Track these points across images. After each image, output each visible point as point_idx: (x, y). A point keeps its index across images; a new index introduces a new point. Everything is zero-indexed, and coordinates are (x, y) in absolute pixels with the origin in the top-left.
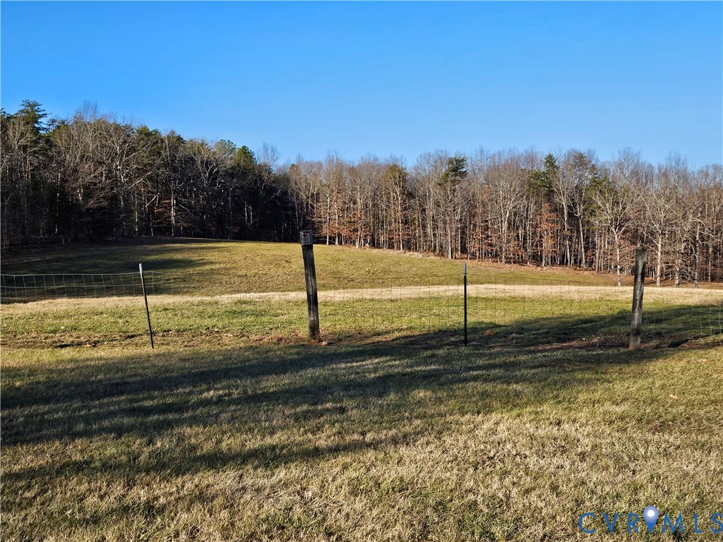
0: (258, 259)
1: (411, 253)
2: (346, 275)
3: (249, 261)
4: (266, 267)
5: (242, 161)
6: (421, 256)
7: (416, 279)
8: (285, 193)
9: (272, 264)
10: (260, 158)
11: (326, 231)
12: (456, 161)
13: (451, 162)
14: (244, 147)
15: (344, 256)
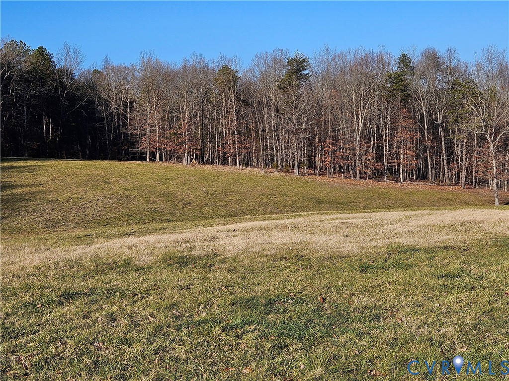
0: (69, 179)
1: (249, 169)
2: (180, 197)
3: (59, 183)
4: (80, 190)
5: (39, 64)
6: (262, 173)
7: (265, 200)
8: (91, 102)
9: (87, 185)
10: (60, 61)
11: (145, 145)
12: (297, 62)
13: (290, 63)
14: (41, 48)
15: (173, 174)
